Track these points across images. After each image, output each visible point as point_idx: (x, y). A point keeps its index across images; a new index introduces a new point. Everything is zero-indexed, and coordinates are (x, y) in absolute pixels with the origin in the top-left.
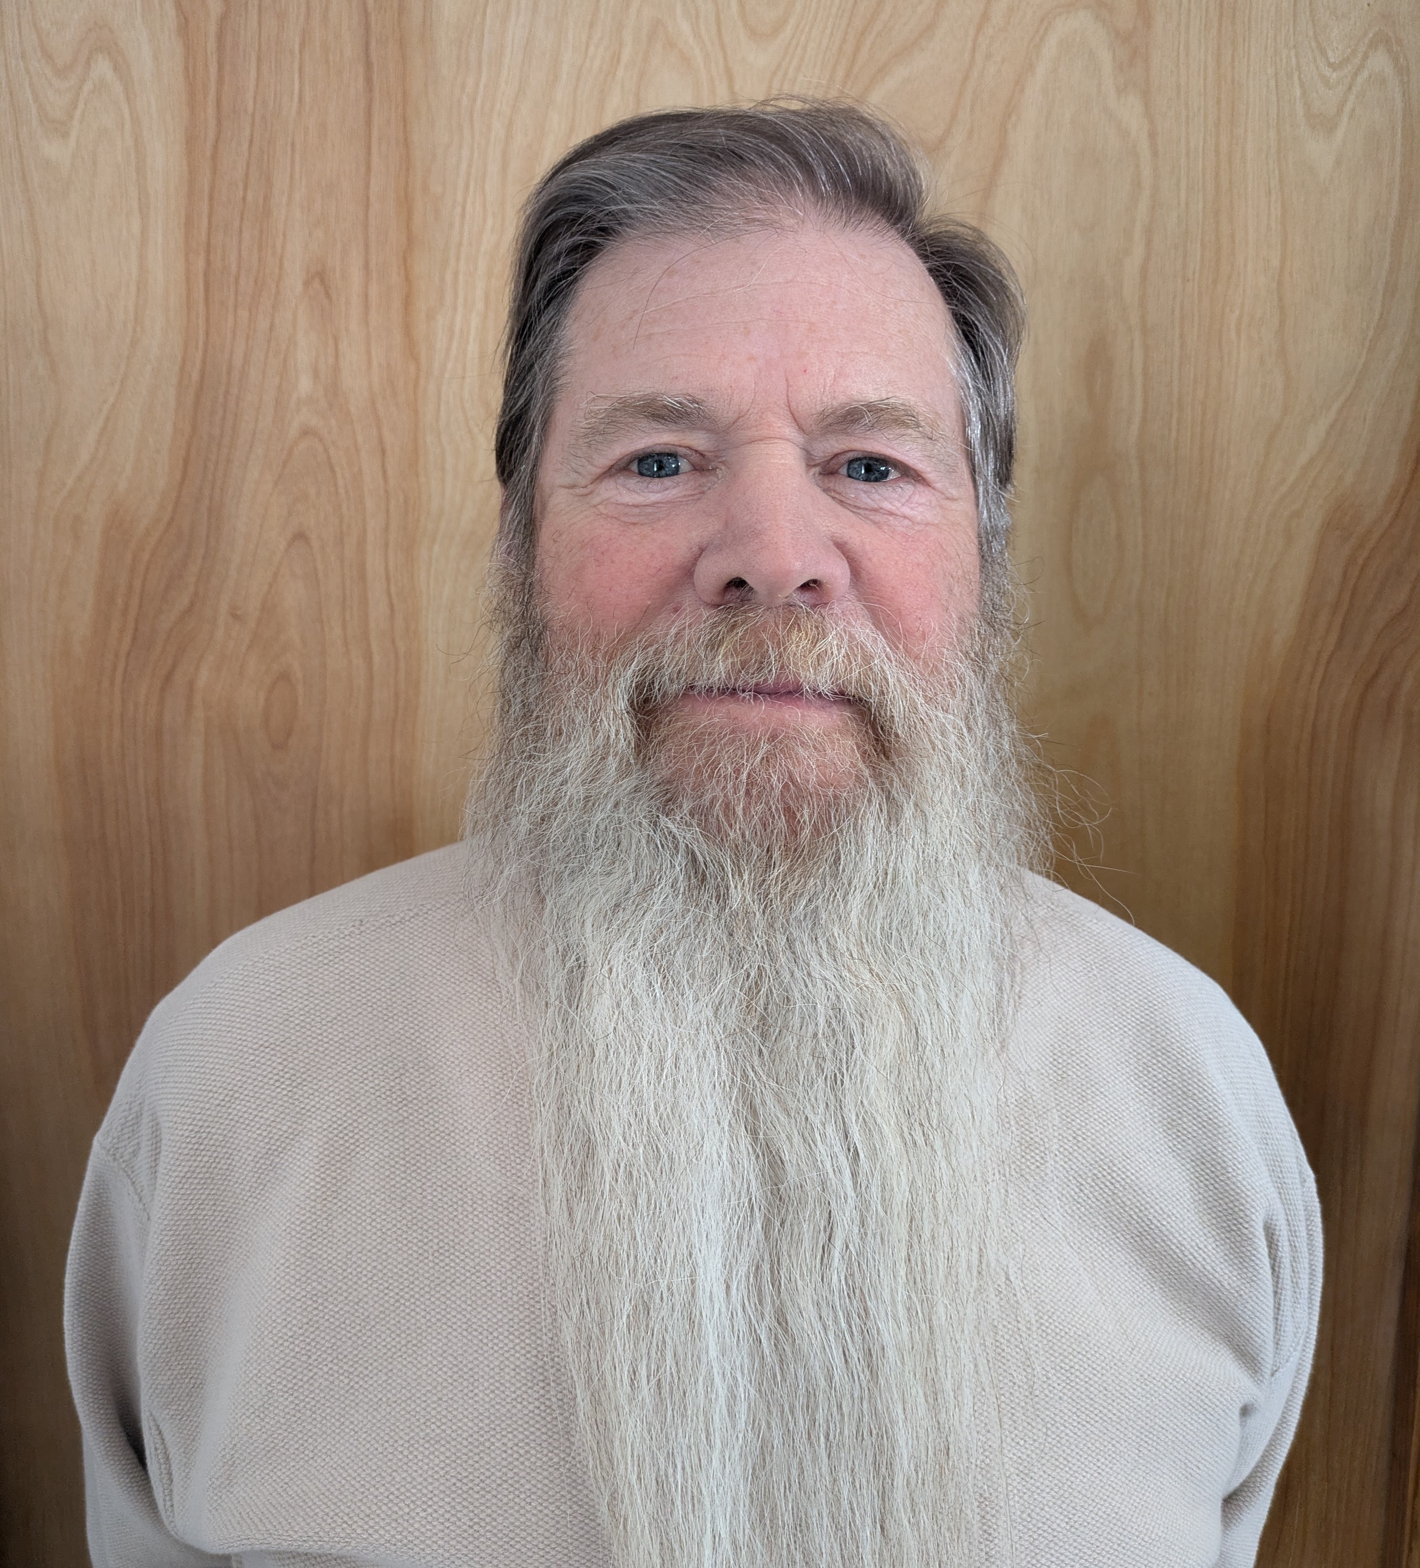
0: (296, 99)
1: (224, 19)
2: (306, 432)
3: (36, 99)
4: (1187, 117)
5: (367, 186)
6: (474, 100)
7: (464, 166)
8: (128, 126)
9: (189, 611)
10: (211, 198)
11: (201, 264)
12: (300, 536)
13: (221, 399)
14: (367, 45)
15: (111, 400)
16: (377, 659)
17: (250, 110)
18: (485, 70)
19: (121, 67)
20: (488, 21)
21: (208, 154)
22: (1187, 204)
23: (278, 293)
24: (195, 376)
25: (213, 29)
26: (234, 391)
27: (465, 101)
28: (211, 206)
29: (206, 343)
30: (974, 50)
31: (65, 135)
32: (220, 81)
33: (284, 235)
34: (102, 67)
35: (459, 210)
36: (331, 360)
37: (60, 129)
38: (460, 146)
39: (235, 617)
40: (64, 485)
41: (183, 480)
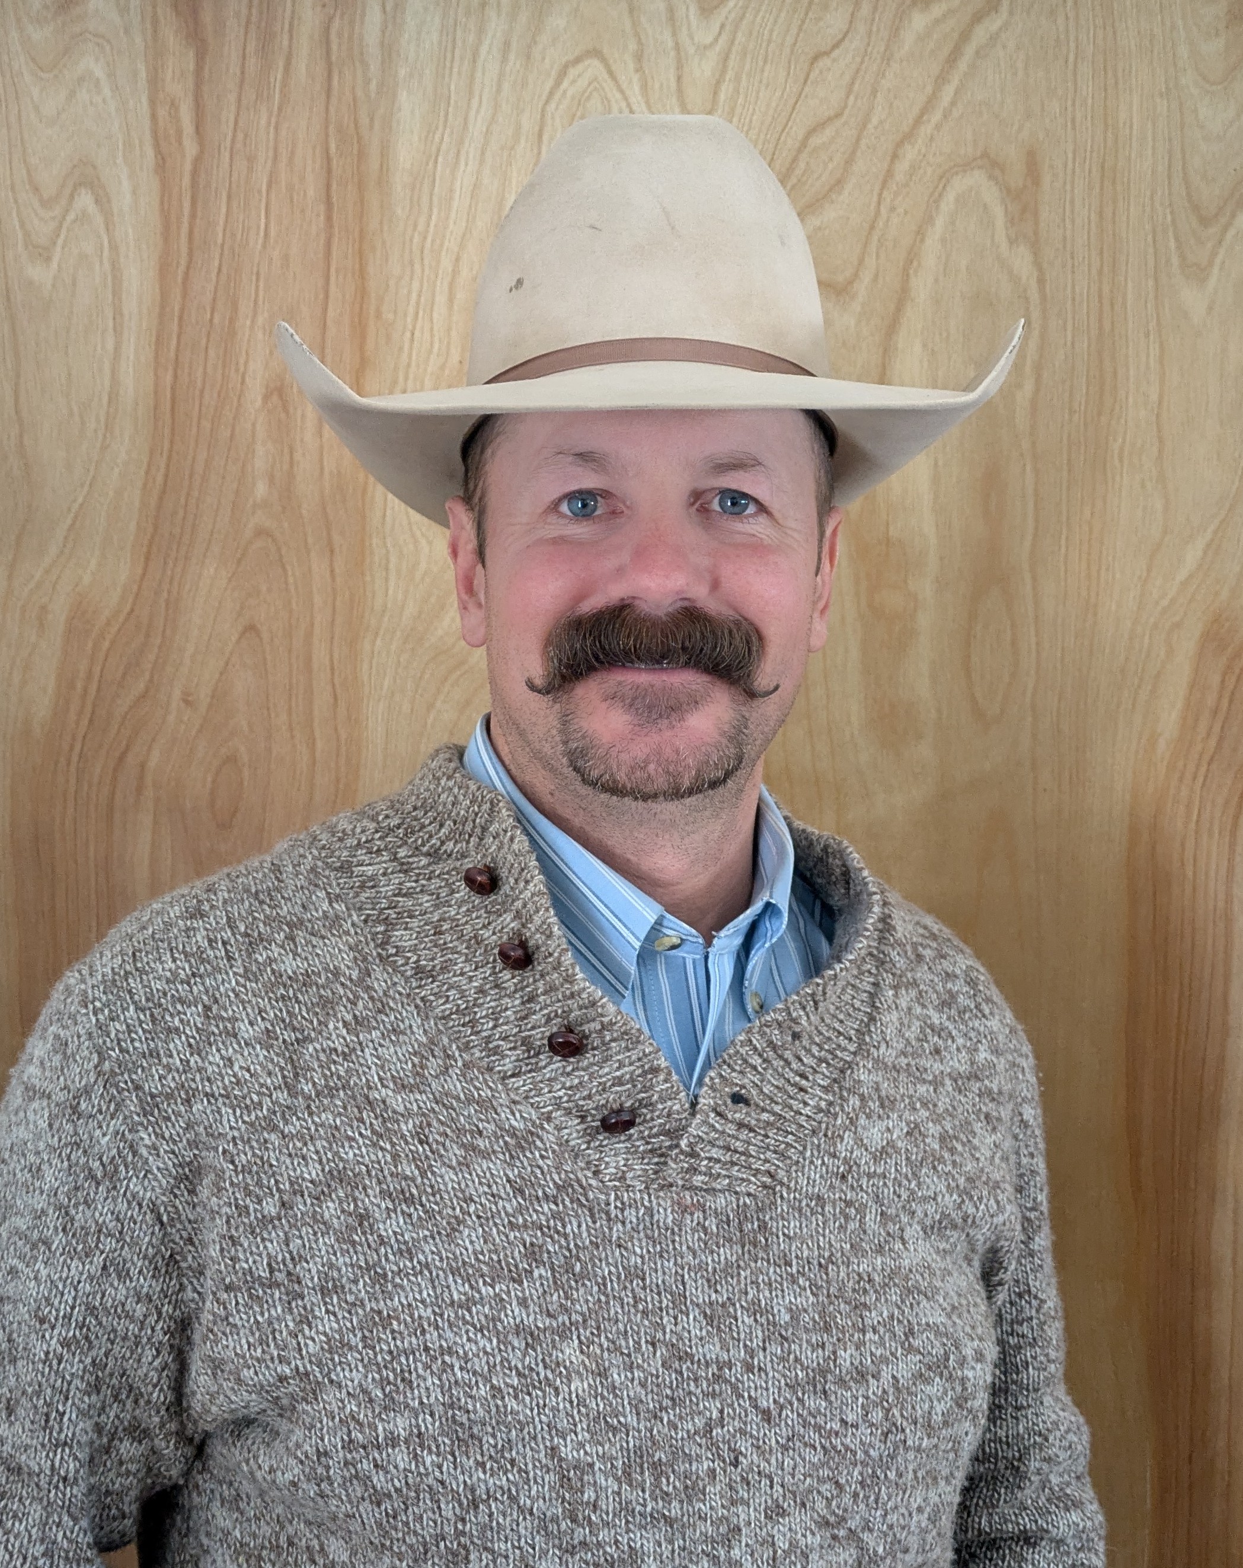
0: (262, 234)
1: (198, 160)
2: (261, 532)
3: (22, 225)
4: (1074, 266)
5: (325, 310)
6: (425, 238)
7: (414, 296)
8: (106, 253)
9: (143, 696)
10: (181, 318)
11: (169, 378)
12: (251, 628)
13: (183, 501)
14: (328, 186)
15: (80, 500)
16: (319, 745)
17: (220, 241)
18: (435, 211)
19: (102, 200)
20: (439, 168)
21: (180, 280)
22: (1074, 343)
23: (239, 405)
24: (160, 479)
25: (188, 167)
26: (196, 494)
27: (416, 239)
28: (180, 326)
29: (171, 451)
31: (48, 259)
32: (193, 216)
33: (247, 354)
34: (85, 200)
35: (408, 334)
36: (286, 467)
37: (44, 254)
38: (411, 279)
39: (187, 702)
40: (33, 577)
41: (144, 574)
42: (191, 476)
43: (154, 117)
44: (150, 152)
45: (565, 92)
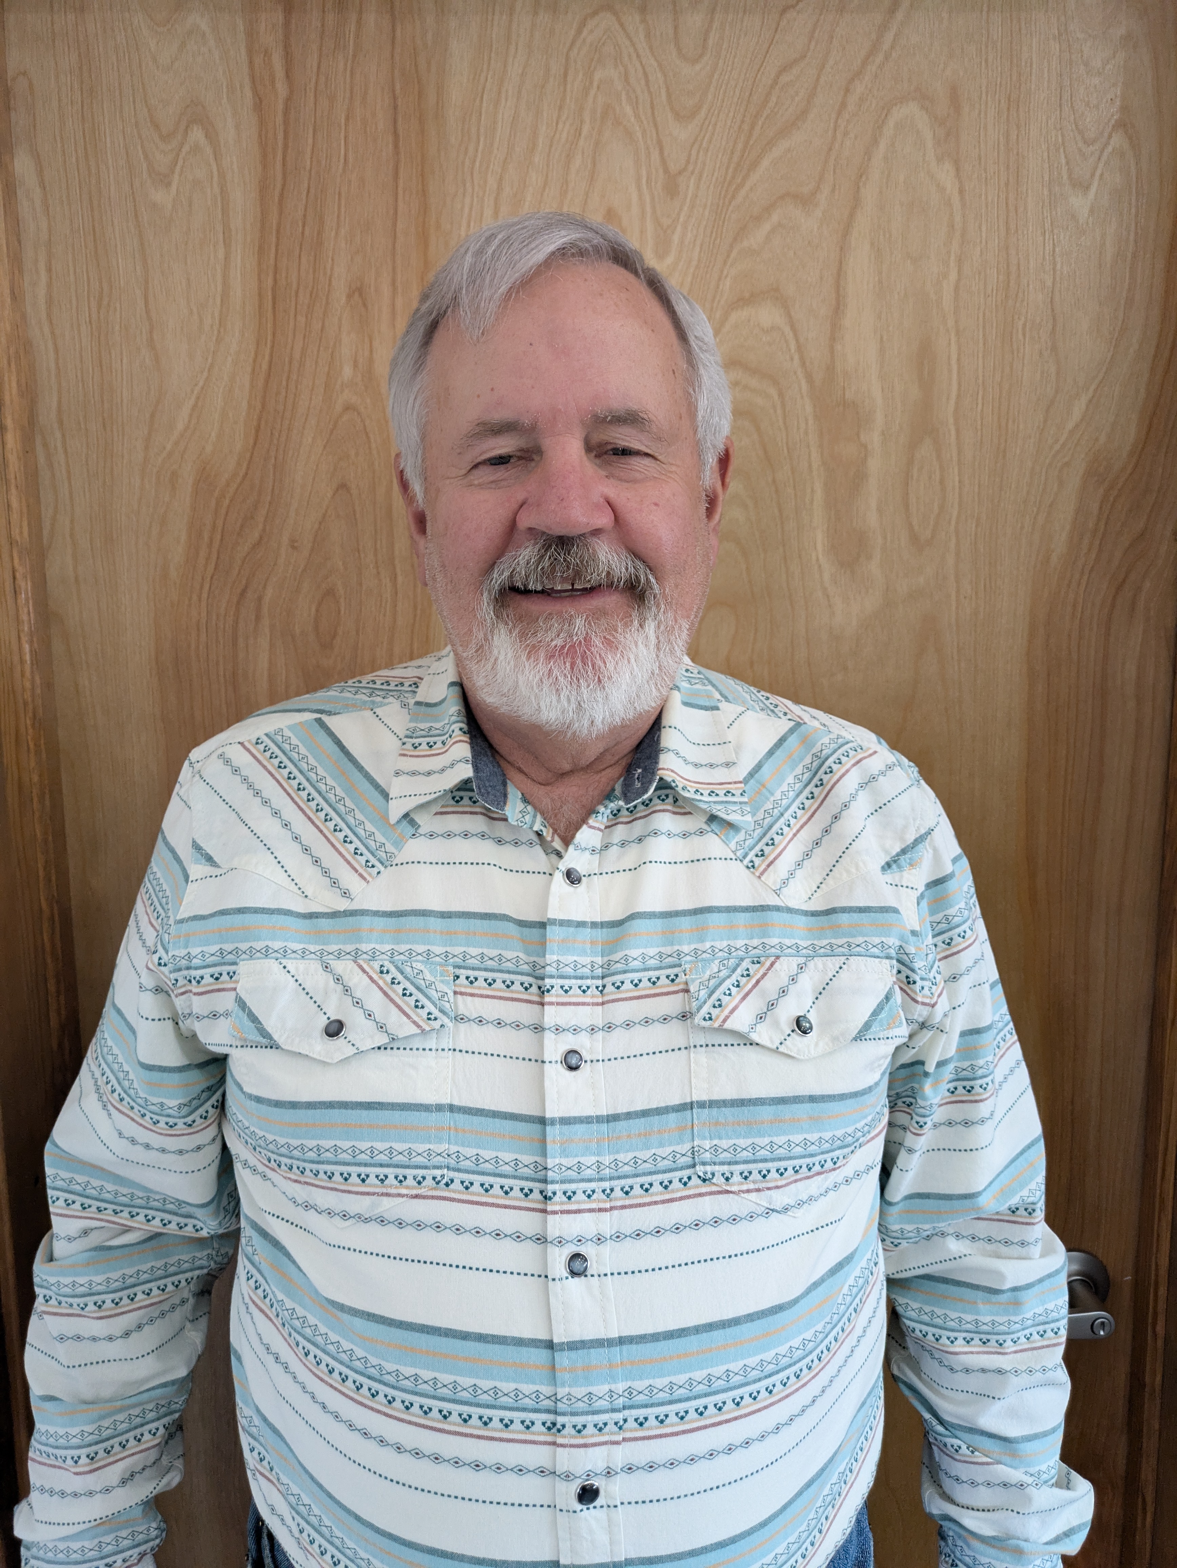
0: (342, 160)
1: (288, 100)
2: (348, 408)
3: (146, 157)
4: (987, 179)
5: (395, 224)
6: (474, 161)
7: (466, 210)
8: (216, 179)
9: (259, 543)
10: (278, 232)
11: (270, 281)
12: (343, 486)
13: (284, 383)
14: (395, 122)
15: (201, 384)
16: (400, 578)
17: (308, 168)
18: (482, 139)
19: (211, 135)
20: (484, 104)
21: (276, 200)
22: (987, 242)
23: (327, 303)
24: (265, 366)
25: (280, 107)
26: (295, 377)
27: (467, 162)
28: (278, 238)
29: (273, 342)
30: (835, 130)
31: (169, 185)
32: (286, 146)
33: (333, 260)
34: (197, 134)
36: (367, 353)
37: (164, 180)
38: (464, 195)
39: (294, 548)
40: (164, 448)
41: (255, 444)
42: (290, 363)
43: (251, 63)
44: (249, 93)
45: (584, 40)
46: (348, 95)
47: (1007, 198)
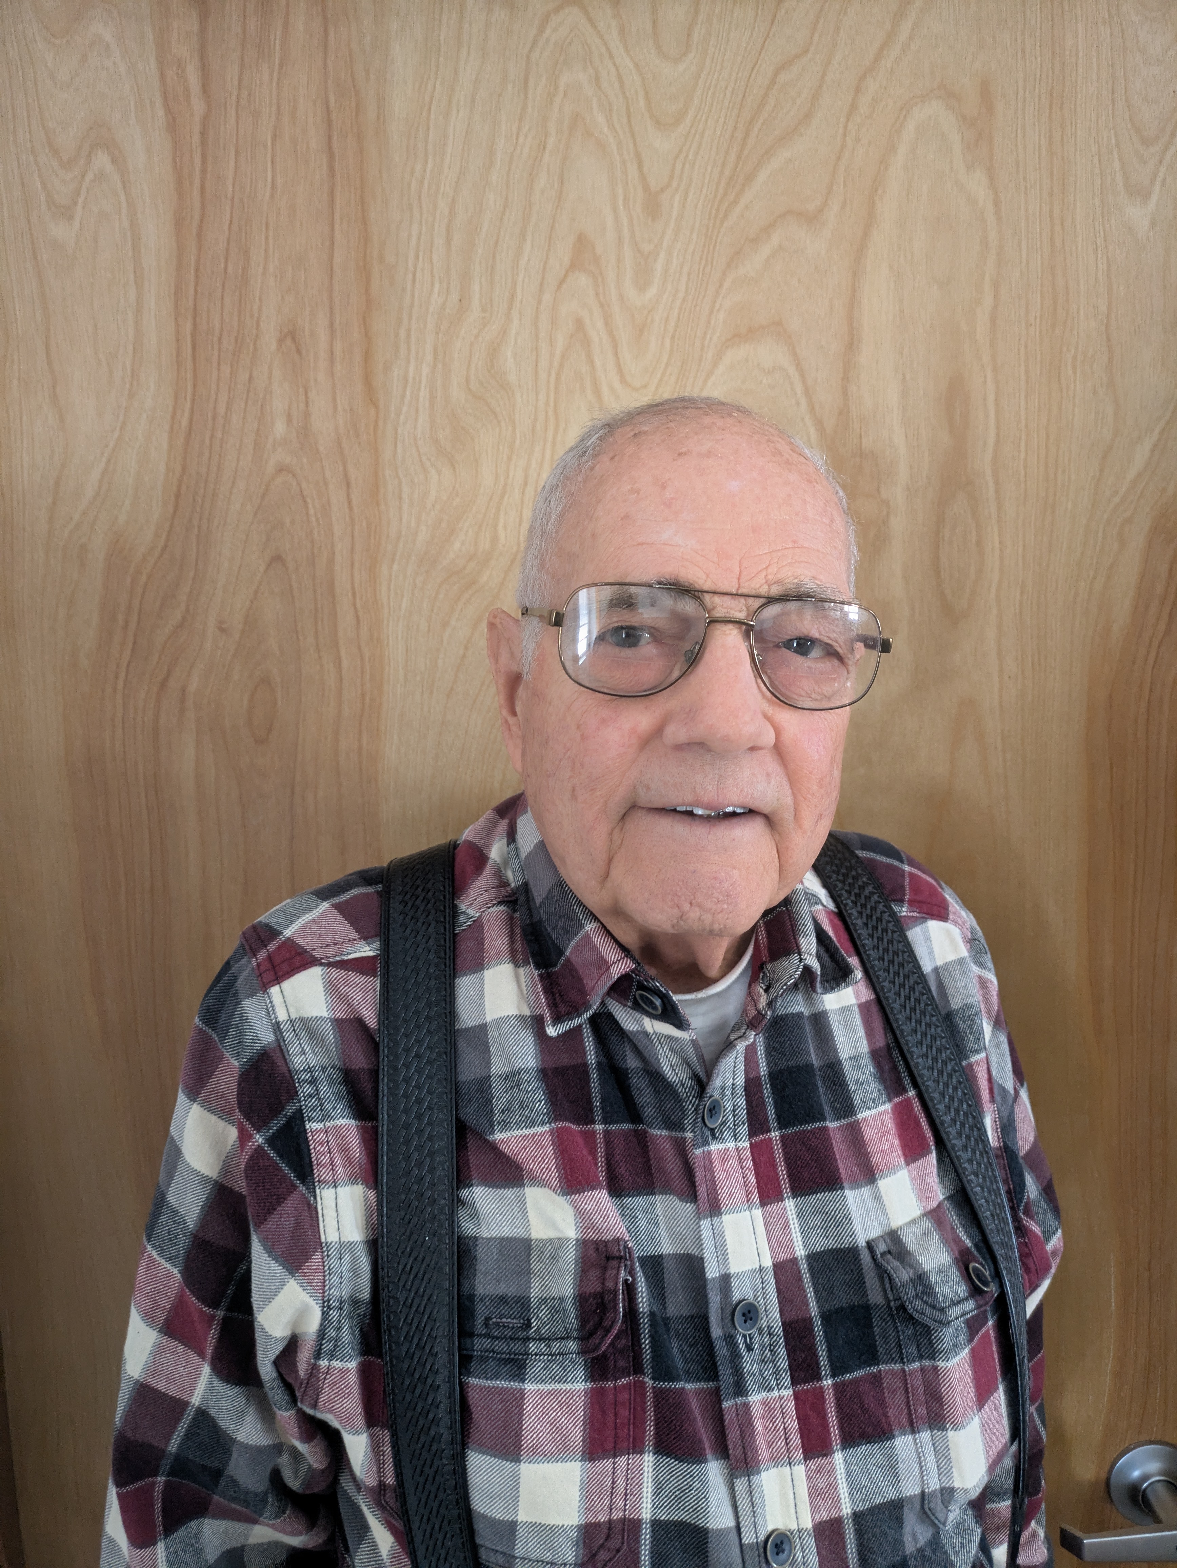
0: (269, 186)
1: (206, 118)
2: (281, 469)
3: (44, 187)
4: (1026, 187)
5: (331, 258)
6: (422, 183)
7: (414, 239)
8: (124, 211)
9: (181, 625)
10: (197, 270)
11: (188, 327)
12: (277, 559)
13: (207, 442)
14: (330, 138)
15: (112, 445)
16: (345, 664)
17: (230, 195)
18: (430, 157)
19: (118, 160)
20: (433, 116)
21: (194, 233)
22: (1027, 261)
23: (255, 349)
24: (185, 422)
25: (197, 128)
26: (219, 434)
27: (414, 184)
28: (197, 276)
29: (194, 395)
30: (845, 135)
31: (71, 218)
32: (204, 171)
33: (260, 300)
34: (102, 160)
35: (410, 276)
36: (302, 406)
37: (66, 213)
38: (411, 223)
39: (222, 630)
40: (71, 519)
41: (175, 512)
42: (214, 419)
43: (162, 76)
44: (160, 112)
45: (548, 40)
46: (274, 109)
47: (1051, 211)
